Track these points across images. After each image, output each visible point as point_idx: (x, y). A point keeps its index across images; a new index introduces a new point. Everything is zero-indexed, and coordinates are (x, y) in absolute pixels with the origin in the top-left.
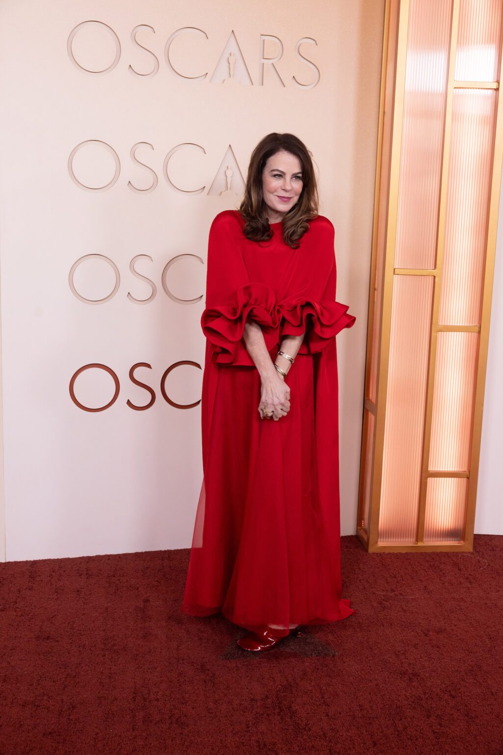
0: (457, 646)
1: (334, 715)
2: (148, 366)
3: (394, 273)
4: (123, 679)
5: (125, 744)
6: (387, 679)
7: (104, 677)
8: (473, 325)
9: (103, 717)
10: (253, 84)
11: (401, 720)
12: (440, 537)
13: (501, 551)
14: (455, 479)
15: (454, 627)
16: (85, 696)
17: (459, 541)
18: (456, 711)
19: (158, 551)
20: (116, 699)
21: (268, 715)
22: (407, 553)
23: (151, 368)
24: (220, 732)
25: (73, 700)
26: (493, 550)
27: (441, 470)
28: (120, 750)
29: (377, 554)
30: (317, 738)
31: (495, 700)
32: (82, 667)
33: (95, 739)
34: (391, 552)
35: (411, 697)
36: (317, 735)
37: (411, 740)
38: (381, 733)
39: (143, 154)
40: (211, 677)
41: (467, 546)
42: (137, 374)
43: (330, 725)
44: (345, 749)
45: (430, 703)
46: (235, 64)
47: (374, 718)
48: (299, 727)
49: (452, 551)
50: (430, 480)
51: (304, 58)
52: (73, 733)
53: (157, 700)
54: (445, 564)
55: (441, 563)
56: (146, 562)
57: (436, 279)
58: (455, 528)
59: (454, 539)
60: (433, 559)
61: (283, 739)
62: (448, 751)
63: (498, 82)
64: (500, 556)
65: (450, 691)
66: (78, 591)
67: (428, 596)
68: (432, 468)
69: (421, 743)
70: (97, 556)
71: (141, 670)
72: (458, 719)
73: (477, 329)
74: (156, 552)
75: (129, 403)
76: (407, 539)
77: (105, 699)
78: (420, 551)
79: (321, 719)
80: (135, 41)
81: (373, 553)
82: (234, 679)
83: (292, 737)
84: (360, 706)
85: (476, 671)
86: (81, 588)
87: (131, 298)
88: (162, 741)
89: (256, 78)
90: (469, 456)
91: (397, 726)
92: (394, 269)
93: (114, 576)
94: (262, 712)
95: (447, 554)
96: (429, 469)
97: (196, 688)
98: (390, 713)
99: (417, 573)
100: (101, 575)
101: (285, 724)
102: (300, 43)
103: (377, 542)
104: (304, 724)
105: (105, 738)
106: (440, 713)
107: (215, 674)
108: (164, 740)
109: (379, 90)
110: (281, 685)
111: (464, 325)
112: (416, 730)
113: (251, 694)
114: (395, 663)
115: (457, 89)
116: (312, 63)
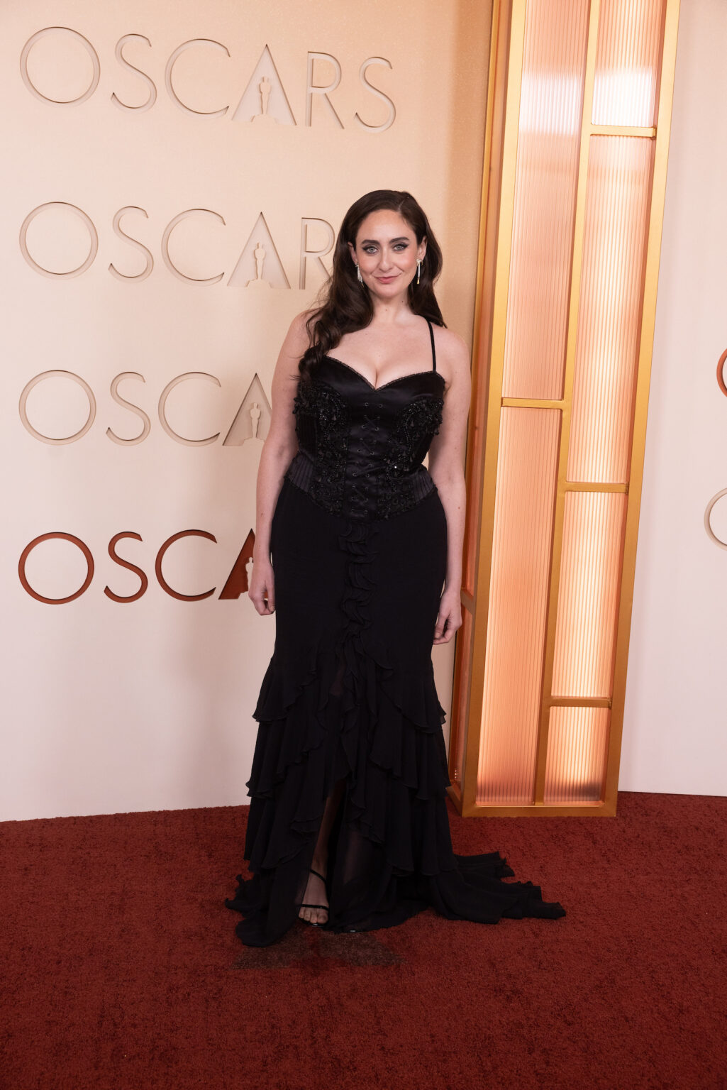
0: (581, 952)
1: (393, 1049)
2: (138, 537)
3: (502, 403)
4: (85, 996)
6: (474, 999)
7: (57, 992)
8: (618, 482)
9: (53, 1049)
11: (490, 1055)
12: (569, 796)
13: (657, 816)
14: (591, 708)
16: (27, 1019)
17: (597, 800)
18: (572, 1043)
19: (149, 812)
20: (74, 1025)
21: (296, 1047)
22: (519, 818)
23: (141, 540)
24: (223, 1072)
25: (10, 1026)
26: (647, 815)
27: (570, 695)
29: (475, 819)
30: (364, 1080)
31: (631, 1027)
32: (25, 979)
33: (39, 1080)
34: (496, 816)
35: (507, 1024)
36: (366, 1077)
37: (503, 1085)
38: (460, 1073)
39: (131, 223)
40: (216, 994)
41: (608, 809)
42: (120, 548)
43: (386, 1063)
45: (534, 1033)
46: (269, 93)
47: (450, 1052)
48: (340, 1065)
49: (586, 816)
50: (553, 710)
51: (372, 87)
52: (7, 1072)
53: (134, 1026)
54: (573, 833)
55: (567, 833)
56: (131, 827)
57: (564, 414)
58: (591, 783)
59: (588, 798)
60: (557, 826)
61: (315, 1083)
63: (655, 127)
64: (656, 822)
65: (564, 1016)
66: (26, 869)
67: (545, 880)
68: (556, 692)
70: (57, 818)
71: (113, 983)
72: (573, 1055)
73: (623, 488)
74: (146, 813)
75: (107, 591)
76: (519, 798)
77: (57, 1024)
78: (539, 816)
79: (373, 1053)
80: (122, 56)
81: (469, 818)
82: (250, 996)
83: (329, 1079)
84: (432, 1036)
85: (606, 988)
86: (31, 865)
87: (112, 435)
88: (137, 1085)
89: (301, 115)
90: (611, 675)
91: (484, 1064)
92: (502, 399)
93: (81, 848)
94: (288, 1044)
95: (577, 821)
96: (552, 694)
97: (192, 1009)
98: (475, 1046)
99: (531, 847)
100: (62, 846)
101: (320, 1061)
102: (366, 65)
103: (474, 802)
104: (348, 1060)
105: (54, 1080)
106: (547, 1047)
107: (221, 989)
108: (141, 1082)
109: (483, 136)
110: (318, 1005)
111: (604, 482)
112: (511, 1071)
113: (274, 1018)
114: (488, 975)
115: (595, 138)
116: (384, 94)
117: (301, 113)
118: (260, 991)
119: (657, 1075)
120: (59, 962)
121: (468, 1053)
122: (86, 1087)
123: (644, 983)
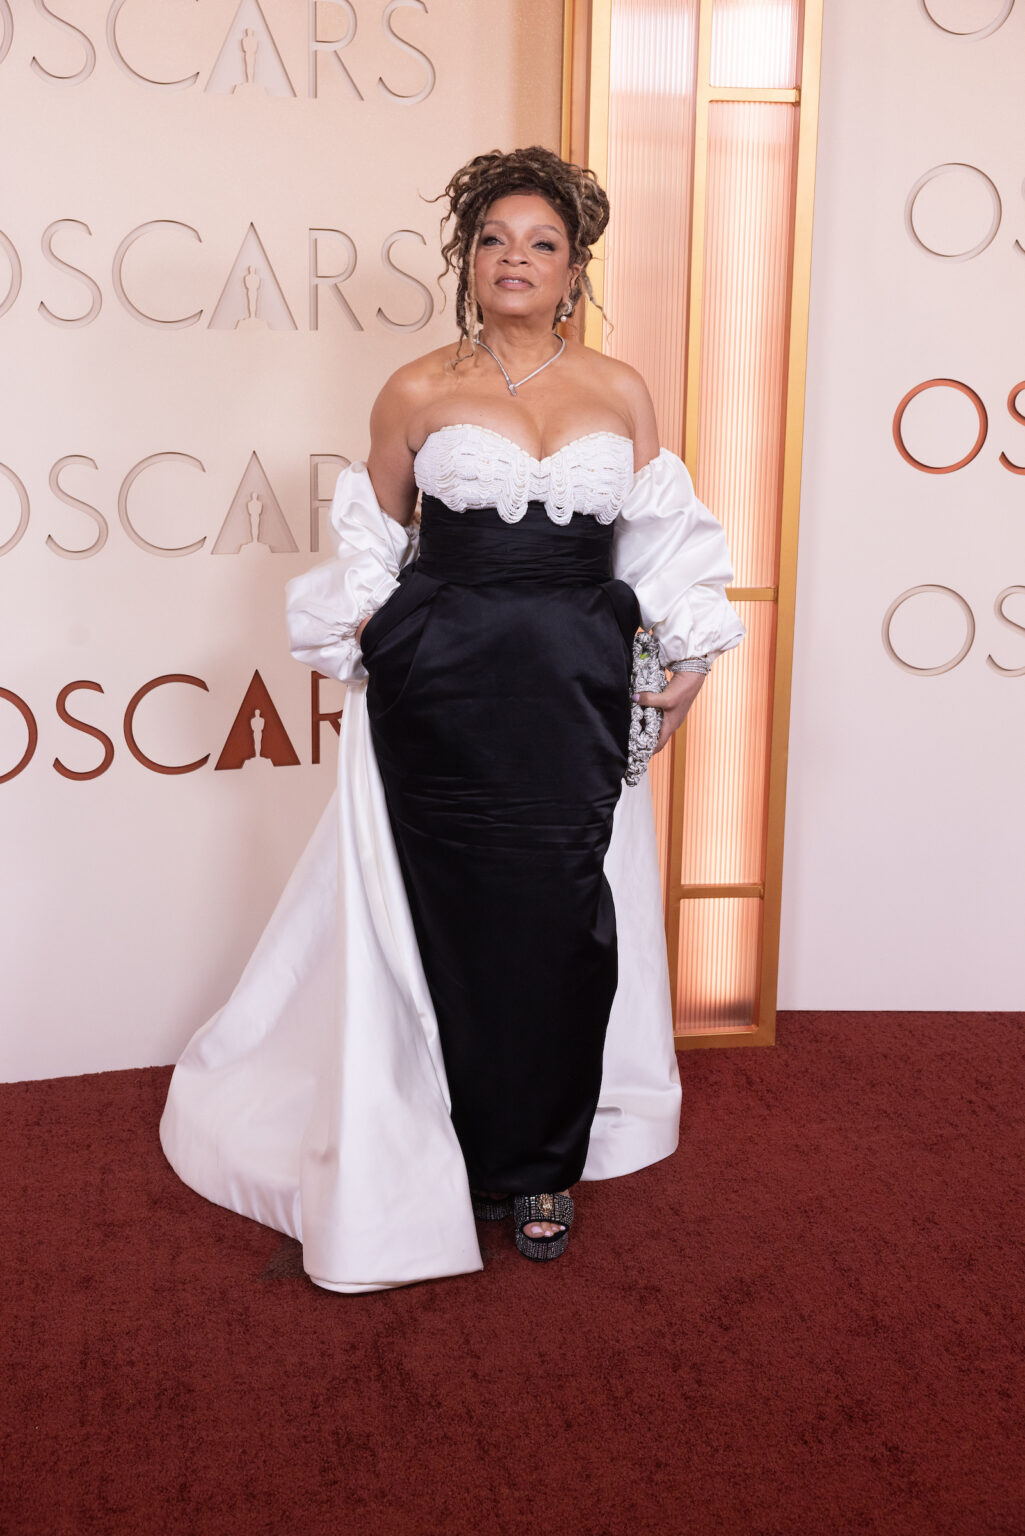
0: (736, 1232)
1: (489, 1375)
2: (97, 687)
4: (60, 1327)
5: (66, 1453)
6: (596, 1302)
7: (20, 1325)
8: (764, 586)
9: (20, 1402)
10: (295, 95)
11: (622, 1377)
12: (710, 1020)
13: (831, 1041)
14: (736, 899)
15: (733, 1195)
17: (748, 1025)
18: (731, 1355)
19: (131, 1070)
20: (47, 1367)
21: (357, 1381)
23: (102, 692)
24: (259, 1419)
26: (817, 1041)
27: (707, 882)
28: (56, 1463)
30: (453, 1420)
31: (809, 1329)
33: (4, 1445)
35: (643, 1333)
36: (455, 1415)
37: (641, 1415)
38: (582, 1403)
39: (68, 243)
40: (241, 1315)
41: (764, 1036)
42: (76, 704)
43: (481, 1395)
44: (508, 1437)
45: (679, 1343)
46: (256, 52)
47: (568, 1376)
48: (418, 1401)
49: (734, 1046)
50: (685, 904)
51: (403, 41)
53: (132, 1364)
54: (719, 1071)
55: (711, 1072)
56: (106, 1092)
58: (739, 1002)
59: (737, 1022)
60: (695, 1063)
61: (385, 1427)
62: (711, 1431)
63: (798, 89)
64: (829, 1051)
65: (719, 1318)
68: (687, 880)
69: (659, 1418)
71: (98, 1307)
72: (734, 1370)
73: (770, 594)
74: (125, 1072)
75: (58, 765)
77: (24, 1367)
79: (463, 1383)
83: (405, 1420)
84: (541, 1355)
85: (773, 1278)
87: (54, 546)
88: (141, 1443)
89: (302, 82)
90: (762, 852)
91: (613, 1389)
93: (38, 1124)
94: (344, 1377)
95: (723, 1053)
96: (683, 882)
97: (210, 1336)
98: (601, 1365)
100: (12, 1123)
101: (390, 1396)
104: (429, 1394)
105: (25, 1443)
106: (698, 1361)
107: (247, 1309)
108: (146, 1439)
109: (558, 106)
110: (382, 1322)
111: (744, 586)
112: (651, 1396)
113: (323, 1343)
114: (612, 1270)
115: (715, 105)
116: (418, 50)
117: (302, 80)
118: (301, 1308)
119: (847, 1389)
120: (20, 1283)
121: (591, 1374)
122: (70, 1451)
123: (823, 1268)
